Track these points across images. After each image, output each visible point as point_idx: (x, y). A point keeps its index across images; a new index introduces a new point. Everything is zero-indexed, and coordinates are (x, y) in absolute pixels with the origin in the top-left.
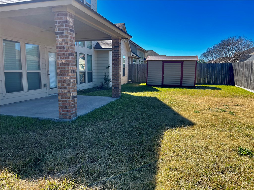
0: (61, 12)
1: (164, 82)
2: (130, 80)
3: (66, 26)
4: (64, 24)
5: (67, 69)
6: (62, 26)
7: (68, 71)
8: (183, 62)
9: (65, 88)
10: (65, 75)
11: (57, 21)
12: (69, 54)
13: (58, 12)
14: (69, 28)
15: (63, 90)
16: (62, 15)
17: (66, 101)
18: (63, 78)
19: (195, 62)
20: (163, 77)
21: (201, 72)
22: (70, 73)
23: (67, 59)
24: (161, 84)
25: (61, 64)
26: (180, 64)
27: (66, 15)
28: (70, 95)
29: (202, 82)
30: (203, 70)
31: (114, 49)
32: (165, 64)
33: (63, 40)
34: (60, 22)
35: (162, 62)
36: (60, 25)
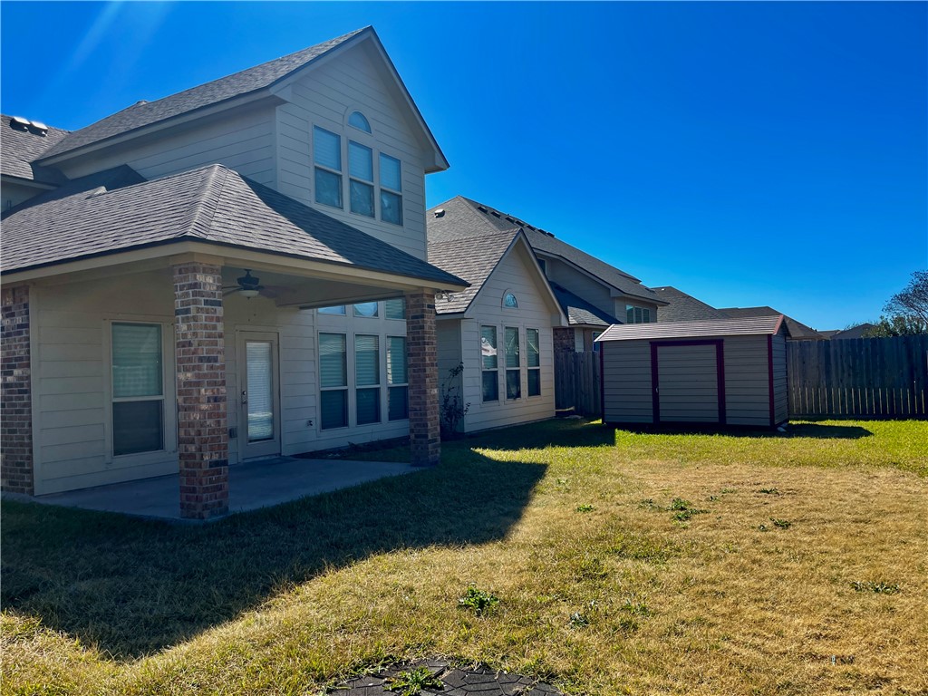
0: (185, 264)
1: (662, 414)
2: (572, 408)
3: (195, 294)
4: (190, 291)
5: (195, 395)
6: (187, 294)
7: (197, 399)
8: (723, 340)
9: (192, 442)
10: (192, 409)
11: (178, 284)
12: (201, 359)
13: (180, 265)
14: (202, 299)
15: (188, 446)
16: (187, 270)
17: (194, 474)
18: (189, 417)
19: (766, 338)
20: (656, 396)
21: (828, 373)
22: (203, 403)
23: (197, 371)
24: (650, 420)
25: (185, 384)
26: (713, 348)
27: (195, 270)
28: (202, 459)
29: (837, 410)
30: (837, 364)
31: (413, 323)
32: (660, 349)
33: (189, 328)
34: (184, 286)
35: (651, 343)
36: (183, 294)
